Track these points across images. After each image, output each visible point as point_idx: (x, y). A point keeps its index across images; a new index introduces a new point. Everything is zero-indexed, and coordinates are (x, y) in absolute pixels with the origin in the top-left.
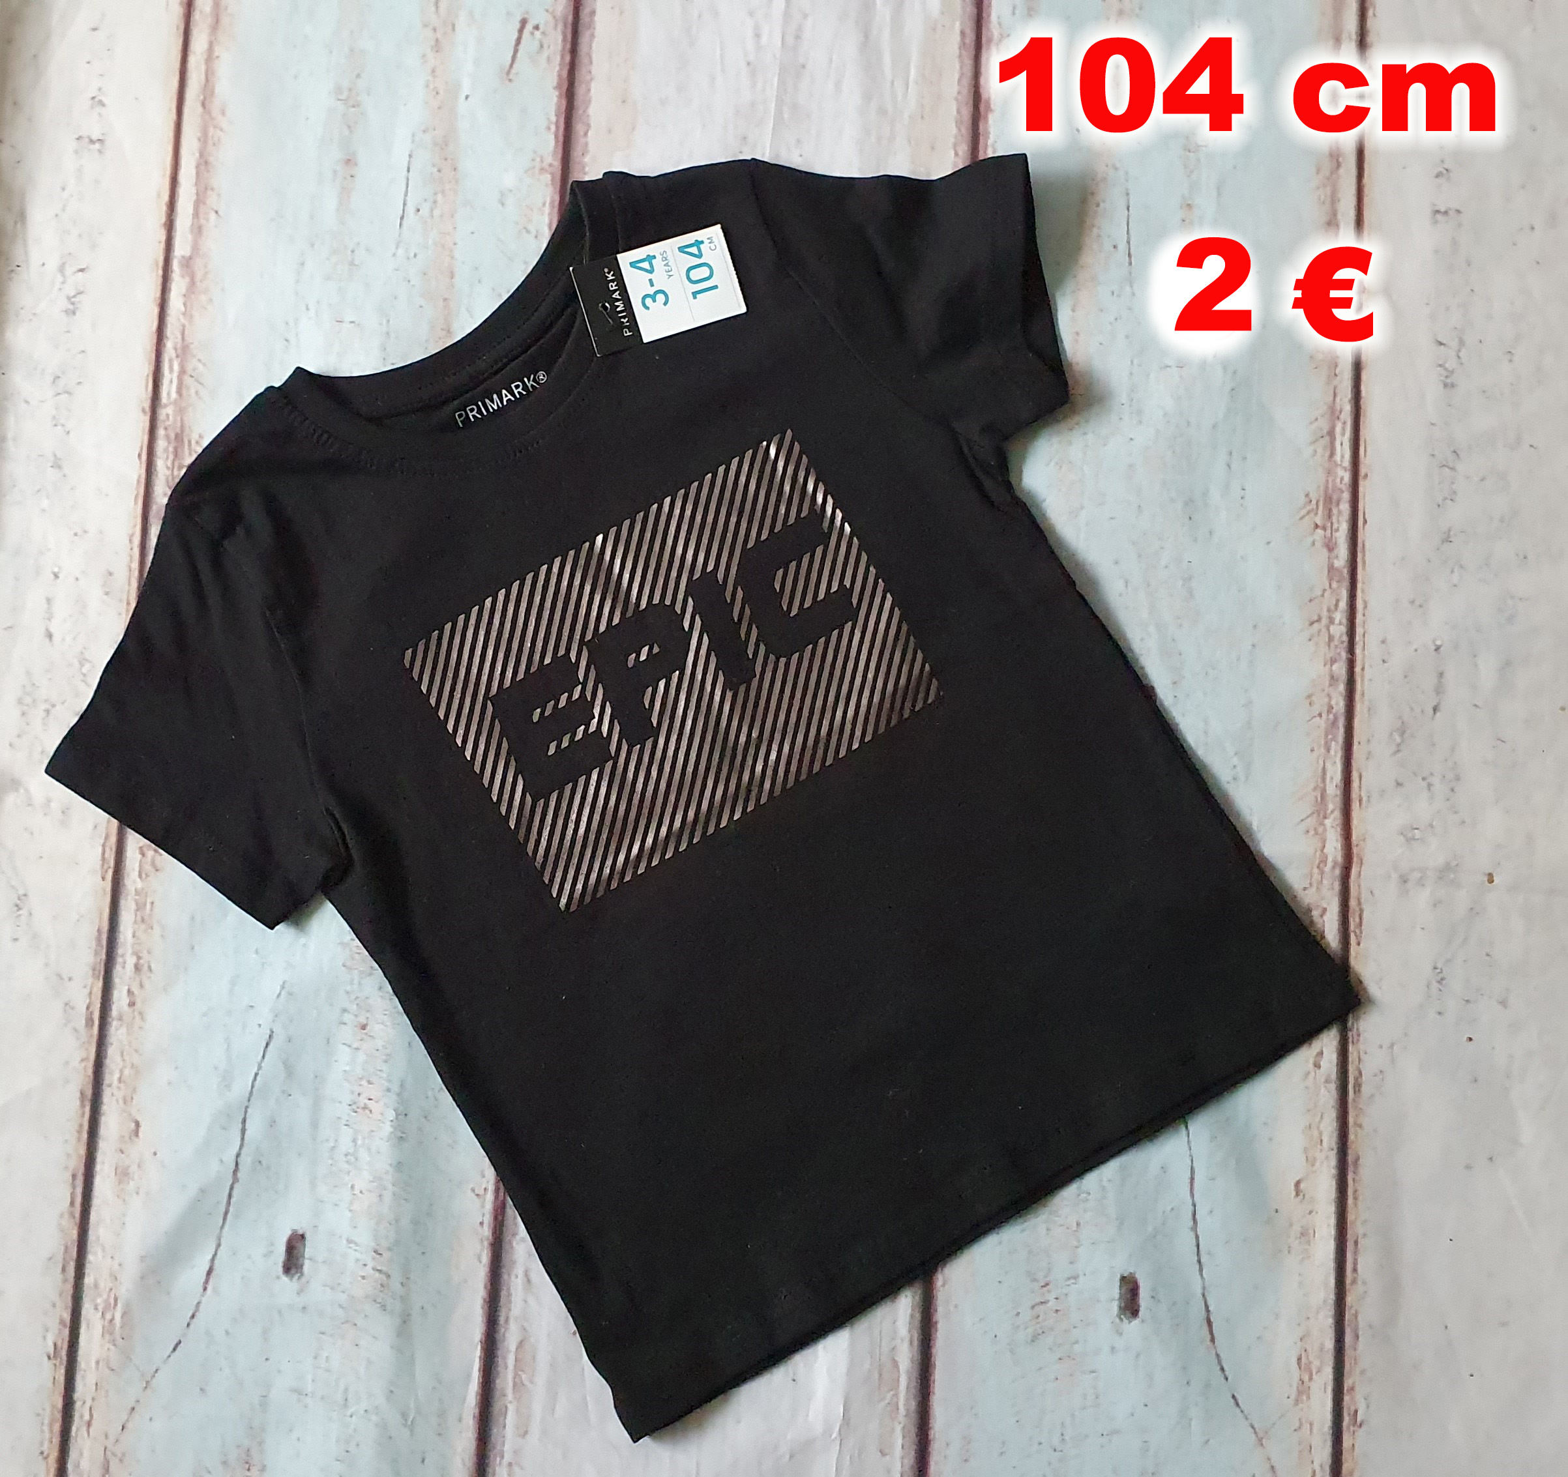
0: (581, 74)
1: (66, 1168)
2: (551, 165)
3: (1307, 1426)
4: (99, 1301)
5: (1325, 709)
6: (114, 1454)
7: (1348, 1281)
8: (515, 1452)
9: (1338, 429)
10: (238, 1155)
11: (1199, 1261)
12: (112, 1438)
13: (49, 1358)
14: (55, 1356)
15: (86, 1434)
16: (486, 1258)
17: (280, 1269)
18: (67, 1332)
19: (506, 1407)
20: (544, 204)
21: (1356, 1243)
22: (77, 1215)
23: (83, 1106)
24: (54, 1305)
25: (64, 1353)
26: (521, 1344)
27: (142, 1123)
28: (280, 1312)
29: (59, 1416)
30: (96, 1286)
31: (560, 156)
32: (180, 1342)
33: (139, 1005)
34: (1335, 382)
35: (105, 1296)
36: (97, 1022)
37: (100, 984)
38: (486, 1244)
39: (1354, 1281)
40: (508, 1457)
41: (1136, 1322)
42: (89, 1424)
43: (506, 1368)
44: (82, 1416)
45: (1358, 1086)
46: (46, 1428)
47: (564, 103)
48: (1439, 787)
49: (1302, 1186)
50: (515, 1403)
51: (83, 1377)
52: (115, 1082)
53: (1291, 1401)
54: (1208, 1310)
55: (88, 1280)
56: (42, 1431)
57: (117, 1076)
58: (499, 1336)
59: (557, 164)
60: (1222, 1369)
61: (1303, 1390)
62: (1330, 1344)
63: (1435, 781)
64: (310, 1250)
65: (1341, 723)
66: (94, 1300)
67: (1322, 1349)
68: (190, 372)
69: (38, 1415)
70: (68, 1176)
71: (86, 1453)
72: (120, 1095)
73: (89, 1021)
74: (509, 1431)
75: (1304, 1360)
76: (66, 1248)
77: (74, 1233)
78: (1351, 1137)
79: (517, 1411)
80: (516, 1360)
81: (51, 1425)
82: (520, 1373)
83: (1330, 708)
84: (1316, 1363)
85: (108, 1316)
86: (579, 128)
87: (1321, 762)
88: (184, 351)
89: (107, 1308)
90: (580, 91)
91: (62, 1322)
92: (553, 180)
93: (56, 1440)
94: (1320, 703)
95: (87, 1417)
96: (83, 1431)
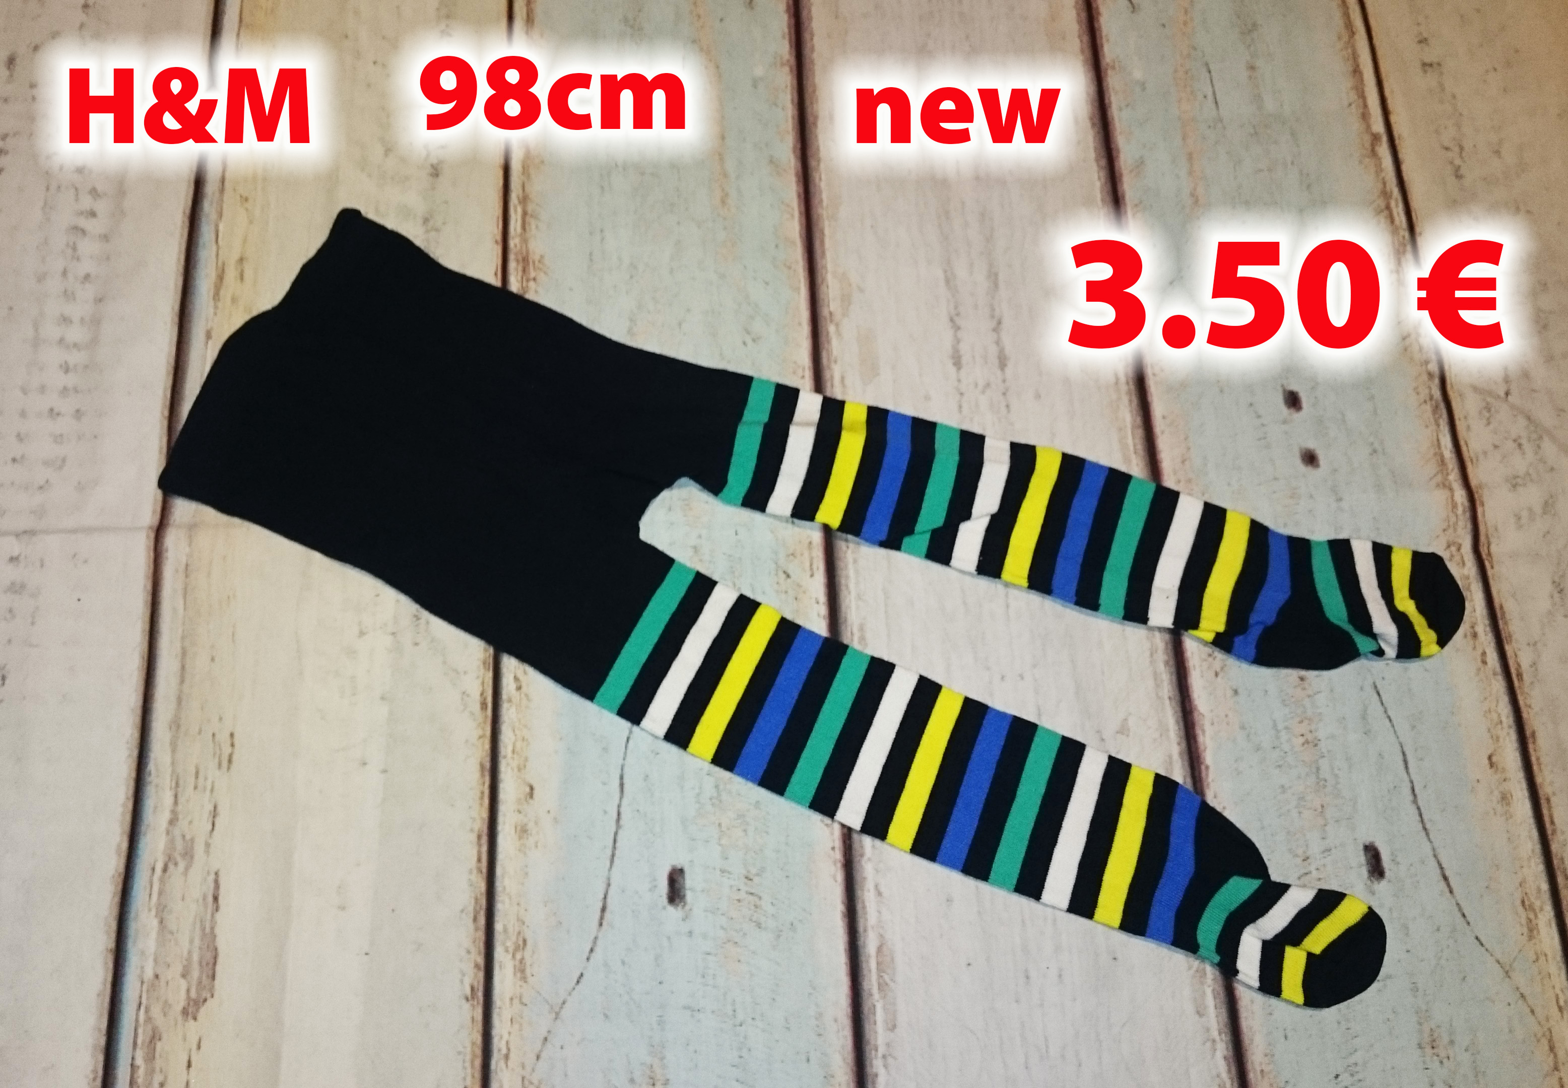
1: (472, 830)
2: (788, 61)
3: (1542, 958)
4: (509, 944)
5: (1428, 399)
6: (531, 1083)
7: (1549, 832)
8: (888, 1045)
9: (1393, 204)
10: (619, 806)
11: (1425, 829)
12: (528, 1068)
13: (467, 999)
14: (473, 998)
15: (504, 1067)
16: (840, 876)
17: (664, 900)
18: (481, 975)
19: (874, 1006)
20: (786, 87)
21: (1548, 800)
22: (484, 870)
23: (483, 775)
24: (469, 952)
25: (480, 994)
26: (879, 949)
27: (535, 786)
28: (669, 938)
29: (479, 1052)
30: (505, 930)
31: (794, 54)
32: (582, 975)
33: (524, 689)
34: (1383, 174)
35: (514, 938)
36: (490, 705)
37: (490, 674)
38: (839, 865)
39: (1554, 832)
40: (881, 1050)
41: (1384, 883)
42: (507, 1057)
43: (870, 971)
44: (499, 1050)
45: (1520, 675)
46: (468, 1064)
48: (1527, 446)
49: (1494, 759)
50: (881, 1001)
51: (499, 1015)
52: (510, 755)
53: (1525, 938)
54: (1442, 868)
55: (498, 927)
56: (465, 1068)
57: (510, 748)
58: (860, 943)
59: (793, 61)
60: (1464, 915)
61: (1532, 930)
62: (1545, 887)
63: (1524, 441)
64: (690, 882)
65: (1442, 405)
66: (504, 944)
67: (1539, 890)
68: (529, 212)
69: (459, 1053)
70: (473, 837)
71: (506, 1085)
72: (514, 764)
73: (484, 705)
74: (880, 1027)
75: (1527, 903)
76: (476, 899)
77: (482, 886)
78: (1525, 715)
79: (885, 1009)
80: (878, 963)
81: (471, 1062)
82: (882, 974)
83: (1431, 398)
84: (1537, 904)
85: (518, 956)
86: (806, 36)
87: (1435, 434)
88: (524, 200)
89: (517, 949)
91: (477, 966)
92: (791, 71)
93: (478, 1075)
94: (1424, 393)
95: (504, 1051)
96: (502, 1064)
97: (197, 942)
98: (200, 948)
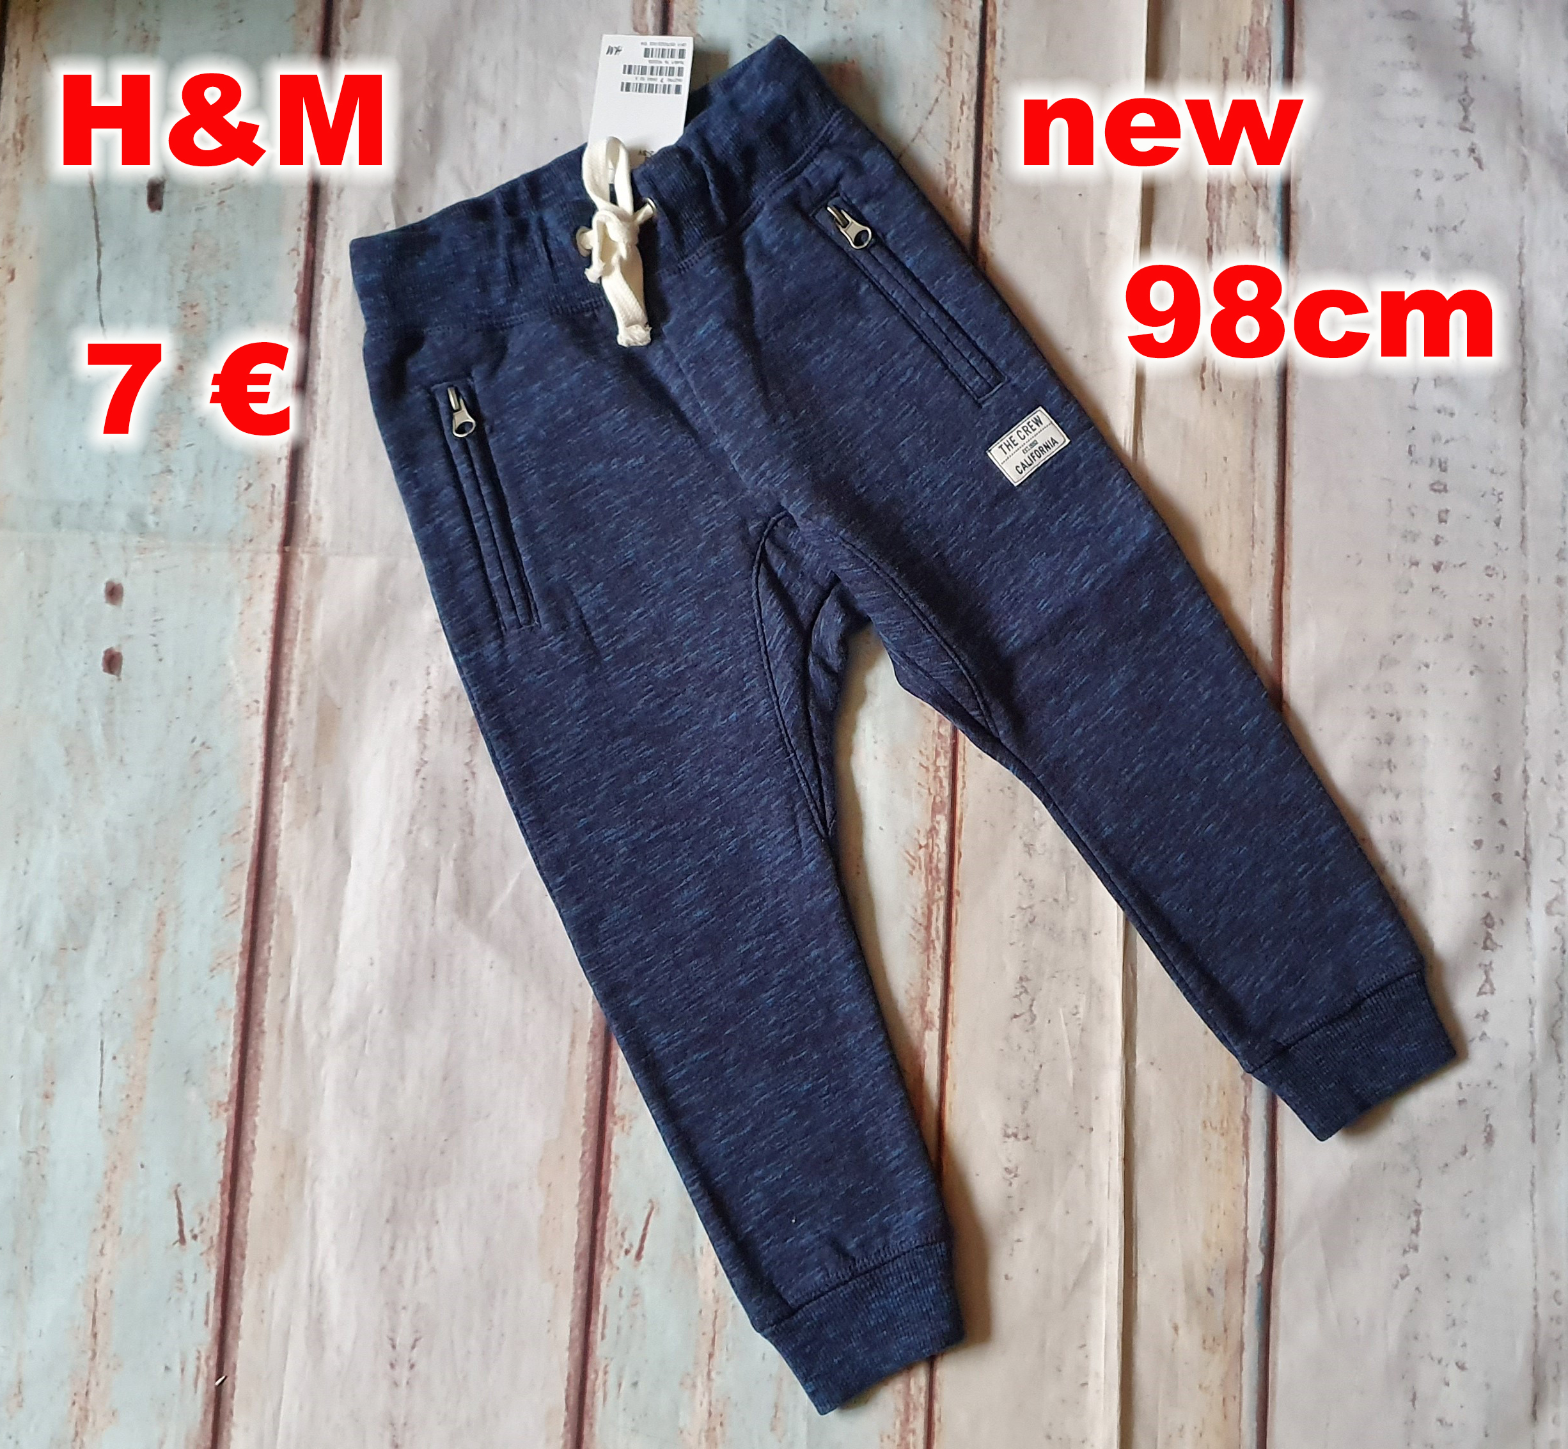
0: (587, 1209)
2: (615, 1124)
3: (21, 99)
4: (959, 193)
6: (943, 81)
11: (96, 220)
12: (945, 93)
13: (995, 150)
14: (991, 151)
15: (966, 95)
18: (984, 168)
20: (620, 1089)
24: (995, 188)
25: (985, 154)
29: (986, 110)
30: (963, 202)
31: (607, 1133)
35: (955, 194)
41: (151, 176)
42: (963, 103)
44: (969, 108)
46: (995, 99)
47: (603, 1182)
49: (9, 278)
51: (969, 136)
55: (969, 206)
56: (998, 97)
59: (609, 1124)
61: (21, 126)
66: (964, 191)
68: (923, 931)
69: (1002, 109)
71: (964, 81)
76: (988, 231)
81: (992, 102)
84: (9, 145)
85: (951, 180)
86: (590, 1159)
88: (927, 946)
90: (588, 1193)
91: (988, 177)
92: (613, 1110)
93: (987, 91)
95: (965, 108)
96: (966, 98)
97: (1224, 214)
98: (1220, 209)
